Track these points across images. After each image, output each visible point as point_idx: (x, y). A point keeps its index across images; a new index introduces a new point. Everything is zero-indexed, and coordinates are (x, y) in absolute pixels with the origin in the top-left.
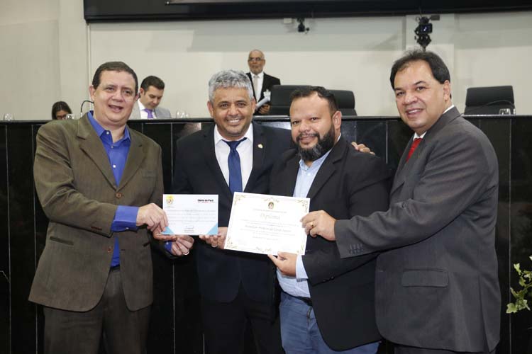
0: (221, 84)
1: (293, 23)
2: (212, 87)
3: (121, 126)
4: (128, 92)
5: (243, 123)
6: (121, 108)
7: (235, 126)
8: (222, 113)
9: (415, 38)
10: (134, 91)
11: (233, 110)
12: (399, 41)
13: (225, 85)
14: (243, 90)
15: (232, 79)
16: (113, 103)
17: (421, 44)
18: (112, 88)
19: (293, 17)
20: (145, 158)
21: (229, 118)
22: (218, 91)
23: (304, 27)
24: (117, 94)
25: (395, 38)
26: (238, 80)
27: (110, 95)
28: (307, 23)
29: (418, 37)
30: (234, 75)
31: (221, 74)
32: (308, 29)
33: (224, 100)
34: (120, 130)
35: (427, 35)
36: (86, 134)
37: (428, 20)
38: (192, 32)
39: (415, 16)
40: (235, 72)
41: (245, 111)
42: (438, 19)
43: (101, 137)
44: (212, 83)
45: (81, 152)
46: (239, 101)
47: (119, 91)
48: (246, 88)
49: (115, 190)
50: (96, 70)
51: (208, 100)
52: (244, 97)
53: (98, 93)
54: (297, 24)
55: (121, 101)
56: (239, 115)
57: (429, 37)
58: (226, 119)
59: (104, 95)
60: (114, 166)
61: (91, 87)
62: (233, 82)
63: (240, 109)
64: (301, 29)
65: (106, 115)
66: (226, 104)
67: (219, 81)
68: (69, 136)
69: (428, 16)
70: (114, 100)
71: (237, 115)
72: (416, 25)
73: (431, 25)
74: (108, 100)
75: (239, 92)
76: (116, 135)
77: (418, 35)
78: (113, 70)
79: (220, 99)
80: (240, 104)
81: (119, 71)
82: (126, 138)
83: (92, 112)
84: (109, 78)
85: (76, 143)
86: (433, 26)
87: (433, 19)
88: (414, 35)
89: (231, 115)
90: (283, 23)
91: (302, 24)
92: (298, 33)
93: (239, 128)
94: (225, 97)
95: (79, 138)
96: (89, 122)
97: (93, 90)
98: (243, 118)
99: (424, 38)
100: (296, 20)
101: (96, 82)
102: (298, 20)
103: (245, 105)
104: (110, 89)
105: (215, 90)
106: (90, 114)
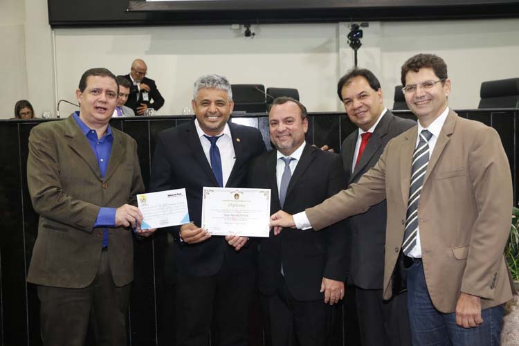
0: (204, 84)
1: (240, 28)
2: (197, 87)
3: (105, 124)
4: (111, 95)
5: (221, 120)
6: (105, 109)
7: (213, 122)
8: (203, 109)
9: (348, 42)
10: (116, 93)
11: (213, 108)
12: (334, 45)
13: (207, 86)
14: (223, 92)
15: (214, 81)
16: (99, 105)
17: (353, 48)
18: (96, 91)
19: (240, 23)
20: (125, 152)
21: (209, 114)
22: (201, 90)
23: (250, 32)
24: (103, 97)
25: (329, 42)
26: (219, 83)
27: (96, 98)
28: (253, 29)
29: (350, 42)
30: (216, 78)
31: (206, 76)
32: (254, 34)
33: (206, 98)
34: (104, 128)
35: (358, 40)
36: (73, 133)
37: (358, 27)
38: (149, 36)
39: (347, 24)
40: (217, 76)
41: (223, 109)
42: (367, 26)
43: (87, 135)
44: (197, 84)
45: (70, 149)
46: (218, 101)
47: (104, 94)
48: (226, 91)
49: (102, 182)
50: (82, 75)
51: (193, 98)
52: (223, 98)
53: (85, 97)
54: (244, 29)
55: (105, 103)
56: (218, 113)
57: (359, 42)
58: (206, 116)
59: (91, 98)
60: (102, 160)
61: (78, 91)
62: (215, 84)
63: (219, 108)
64: (248, 34)
65: (92, 116)
66: (207, 103)
67: (203, 82)
68: (58, 135)
69: (359, 23)
70: (100, 102)
71: (216, 112)
72: (349, 31)
73: (361, 31)
74: (94, 103)
75: (219, 93)
76: (100, 132)
77: (350, 39)
78: (98, 75)
79: (202, 97)
80: (219, 103)
81: (103, 76)
82: (109, 134)
83: (78, 113)
84: (94, 82)
85: (65, 142)
86: (364, 32)
87: (363, 26)
88: (347, 39)
89: (210, 112)
90: (231, 29)
91: (248, 30)
92: (245, 37)
93: (217, 124)
94: (206, 95)
95: (67, 137)
96: (75, 122)
97: (80, 93)
98: (221, 115)
99: (355, 42)
100: (243, 26)
101: (83, 86)
102: (245, 26)
103: (223, 105)
104: (95, 91)
105: (199, 89)
106: (75, 114)
